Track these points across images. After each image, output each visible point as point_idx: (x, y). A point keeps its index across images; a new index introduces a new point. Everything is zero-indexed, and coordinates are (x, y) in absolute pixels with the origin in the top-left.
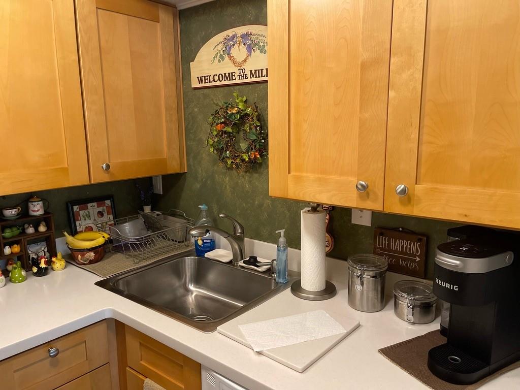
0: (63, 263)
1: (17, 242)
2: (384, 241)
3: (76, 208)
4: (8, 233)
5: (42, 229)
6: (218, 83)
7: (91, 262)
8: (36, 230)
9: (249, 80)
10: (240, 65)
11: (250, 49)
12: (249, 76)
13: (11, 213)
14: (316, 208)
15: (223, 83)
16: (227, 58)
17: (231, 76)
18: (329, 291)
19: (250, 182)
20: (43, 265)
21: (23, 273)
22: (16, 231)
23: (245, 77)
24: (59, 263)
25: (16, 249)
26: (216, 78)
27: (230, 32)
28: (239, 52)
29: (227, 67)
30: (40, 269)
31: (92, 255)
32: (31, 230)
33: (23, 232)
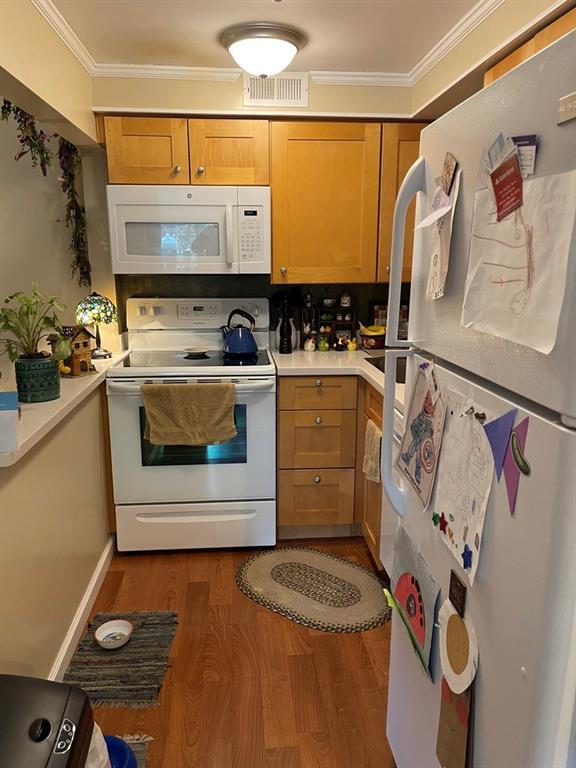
0: (355, 345)
1: (330, 325)
3: (376, 307)
4: (324, 317)
5: (347, 318)
7: (373, 348)
8: (344, 319)
13: (328, 302)
20: (340, 343)
21: (327, 345)
22: (330, 317)
24: (351, 345)
25: (328, 330)
30: (338, 345)
31: (373, 342)
32: (340, 318)
33: (335, 319)
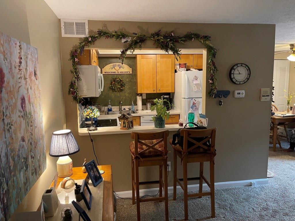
2: (149, 100)
6: (111, 74)
9: (120, 73)
10: (117, 70)
11: (120, 68)
12: (120, 72)
14: (141, 95)
15: (112, 74)
16: (114, 69)
17: (115, 72)
18: (143, 110)
19: (119, 94)
23: (119, 73)
26: (110, 72)
27: (115, 64)
28: (117, 68)
29: (114, 70)
